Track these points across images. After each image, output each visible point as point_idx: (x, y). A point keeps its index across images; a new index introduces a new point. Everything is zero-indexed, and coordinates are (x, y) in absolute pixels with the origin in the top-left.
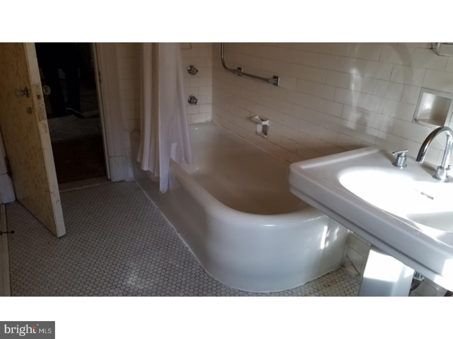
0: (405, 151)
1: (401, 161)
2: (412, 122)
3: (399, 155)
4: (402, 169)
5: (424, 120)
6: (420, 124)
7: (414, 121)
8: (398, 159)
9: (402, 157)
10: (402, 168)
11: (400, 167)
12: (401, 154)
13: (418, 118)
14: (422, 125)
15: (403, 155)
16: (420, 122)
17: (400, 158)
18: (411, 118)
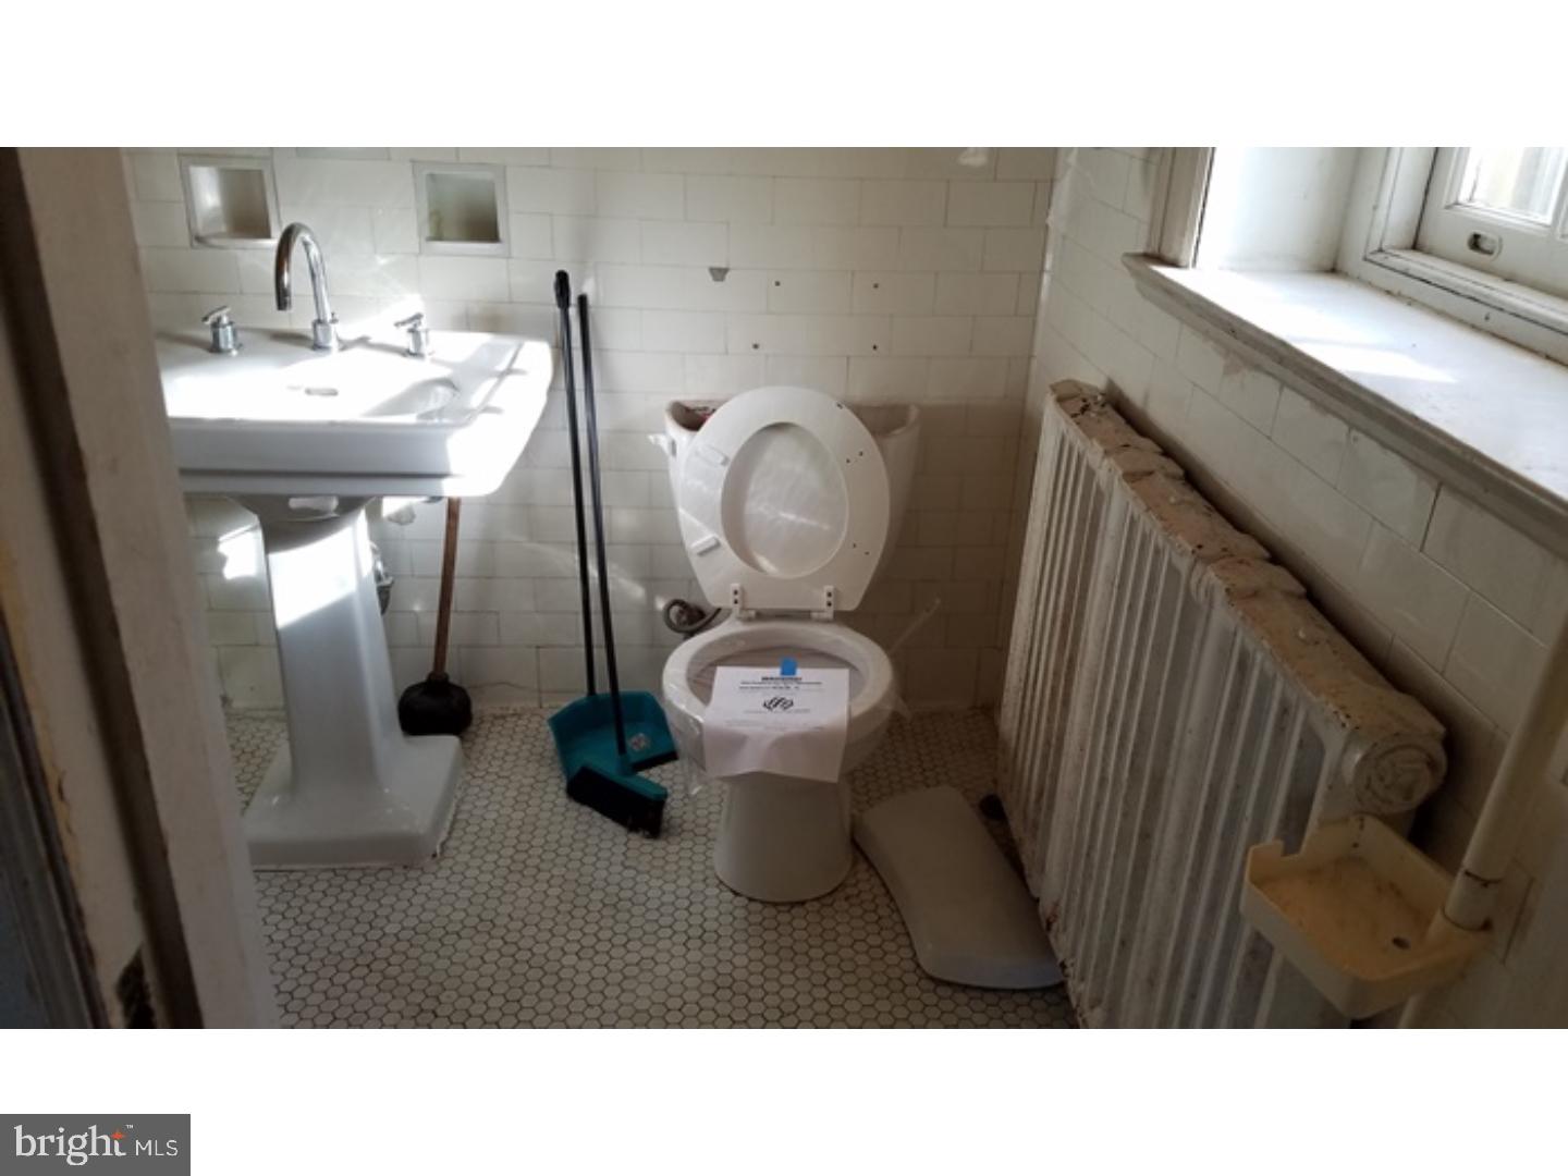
0: (225, 311)
1: (226, 335)
2: (192, 245)
3: (216, 325)
4: (238, 356)
5: (218, 236)
6: (212, 247)
7: (195, 244)
8: (216, 336)
9: (224, 326)
10: (234, 353)
11: (229, 351)
12: (219, 319)
13: (202, 233)
14: (221, 248)
15: (225, 320)
16: (214, 242)
17: (221, 330)
18: (184, 239)
